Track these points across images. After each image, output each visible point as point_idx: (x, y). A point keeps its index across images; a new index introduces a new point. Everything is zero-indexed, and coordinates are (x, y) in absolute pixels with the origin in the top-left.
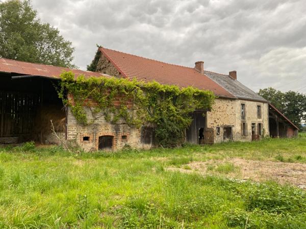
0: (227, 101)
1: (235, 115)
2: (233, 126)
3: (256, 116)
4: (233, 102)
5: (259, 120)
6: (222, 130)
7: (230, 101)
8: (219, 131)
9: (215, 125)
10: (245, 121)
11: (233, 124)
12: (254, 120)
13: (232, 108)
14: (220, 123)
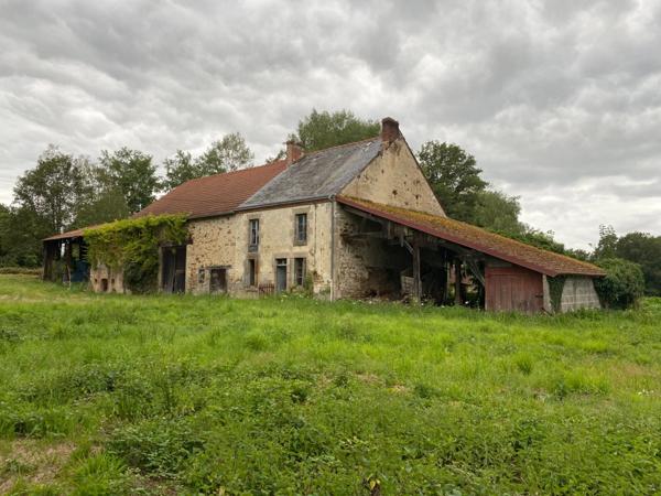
0: (220, 221)
1: (234, 244)
2: (230, 266)
3: (289, 241)
4: (232, 220)
5: (297, 250)
6: (207, 274)
7: (225, 220)
8: (203, 276)
9: (198, 266)
10: (258, 256)
11: (230, 263)
12: (282, 251)
13: (229, 232)
14: (206, 263)
